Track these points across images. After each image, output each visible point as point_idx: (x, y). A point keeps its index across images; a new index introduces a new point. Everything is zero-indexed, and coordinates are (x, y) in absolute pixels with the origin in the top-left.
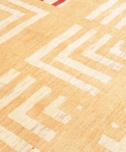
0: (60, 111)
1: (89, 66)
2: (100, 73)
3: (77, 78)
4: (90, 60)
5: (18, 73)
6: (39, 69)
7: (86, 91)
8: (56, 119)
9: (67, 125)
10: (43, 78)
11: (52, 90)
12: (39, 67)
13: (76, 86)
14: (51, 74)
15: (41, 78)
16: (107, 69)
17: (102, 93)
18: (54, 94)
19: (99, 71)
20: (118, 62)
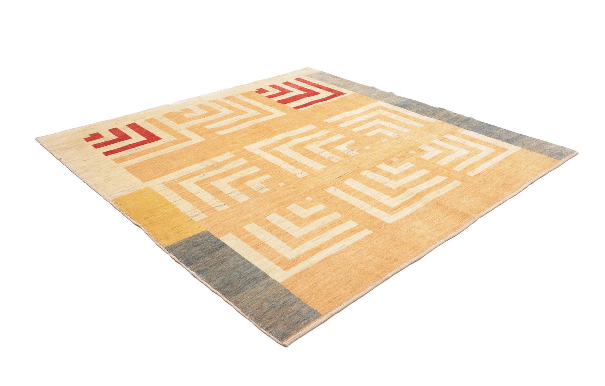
0: (261, 184)
1: (307, 157)
2: (316, 163)
3: (290, 164)
4: (310, 152)
5: (233, 156)
6: (255, 154)
7: (294, 173)
8: (255, 189)
9: (263, 194)
10: (256, 161)
11: (260, 170)
12: (256, 153)
13: (286, 169)
14: (265, 159)
15: (254, 161)
16: (324, 160)
17: (309, 177)
18: (261, 173)
19: (315, 161)
20: (339, 156)
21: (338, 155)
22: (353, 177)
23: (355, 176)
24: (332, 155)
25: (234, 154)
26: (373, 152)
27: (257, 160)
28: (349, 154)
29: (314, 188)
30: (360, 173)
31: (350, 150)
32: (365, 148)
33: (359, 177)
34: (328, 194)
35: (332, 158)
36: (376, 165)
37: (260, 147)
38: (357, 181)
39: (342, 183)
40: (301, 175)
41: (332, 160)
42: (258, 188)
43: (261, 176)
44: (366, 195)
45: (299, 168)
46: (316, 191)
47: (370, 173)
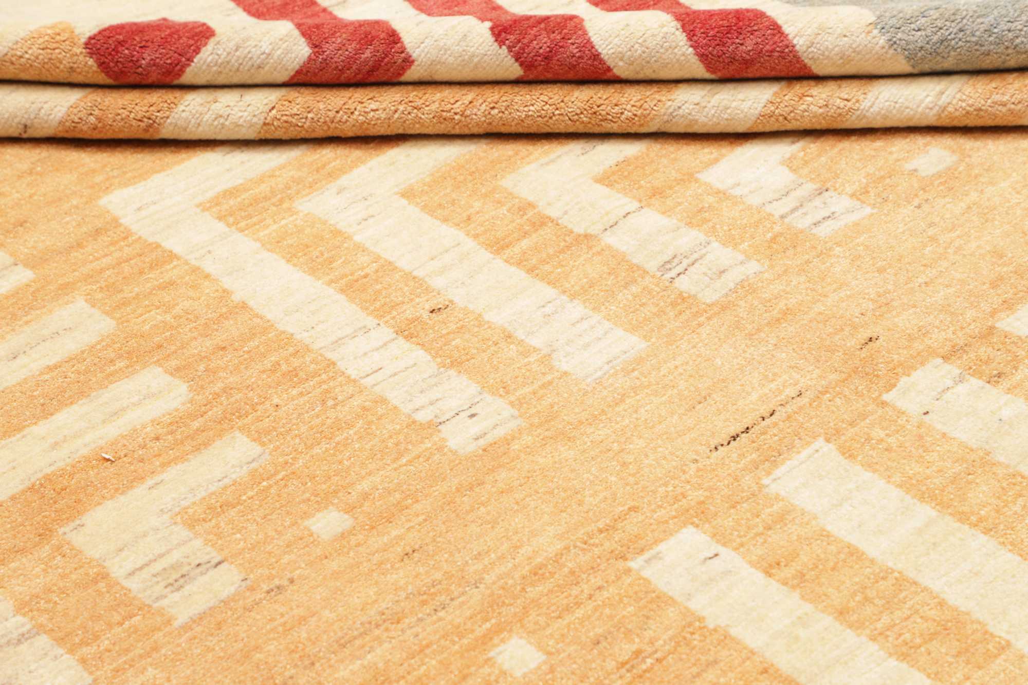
0: (185, 533)
1: (519, 264)
2: (576, 309)
3: (399, 332)
4: (543, 221)
5: (23, 275)
6: (172, 256)
7: (422, 417)
8: (134, 585)
9: (186, 628)
10: (168, 317)
11: (191, 401)
12: (178, 250)
13: (368, 381)
14: (237, 297)
15: (157, 317)
16: (634, 289)
17: (527, 439)
18: (196, 424)
19: (573, 297)
20: (735, 246)
21: (730, 241)
22: (838, 432)
23: (852, 424)
24: (690, 238)
25: (30, 263)
26: (974, 196)
27: (177, 310)
28: (801, 222)
29: (559, 546)
30: (886, 397)
31: (810, 187)
32: (909, 166)
33: (882, 434)
34: (660, 600)
35: (685, 263)
36: (993, 313)
37: (210, 194)
38: (870, 466)
39: (761, 487)
40: (475, 427)
41: (684, 284)
42: (157, 567)
43: (197, 449)
44: (942, 604)
45: (456, 364)
46: (574, 578)
47: (960, 388)
